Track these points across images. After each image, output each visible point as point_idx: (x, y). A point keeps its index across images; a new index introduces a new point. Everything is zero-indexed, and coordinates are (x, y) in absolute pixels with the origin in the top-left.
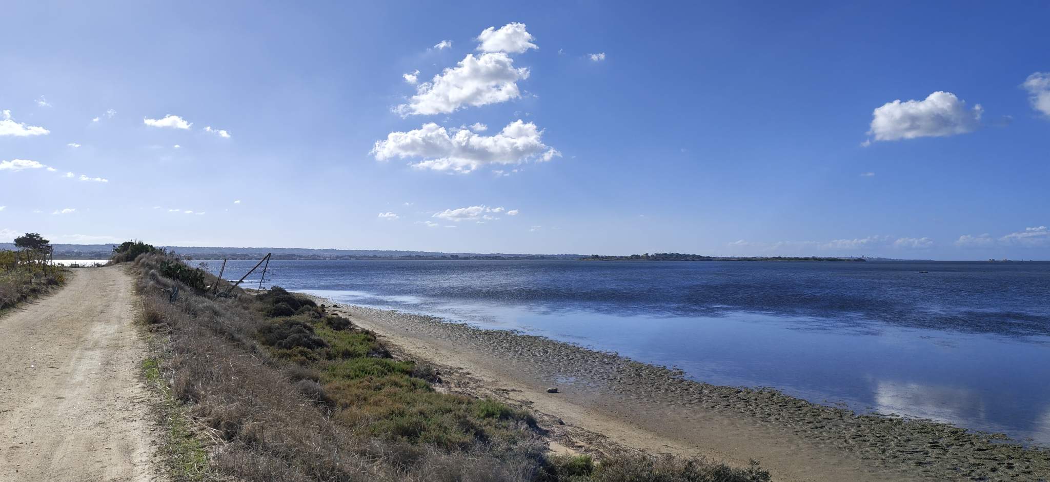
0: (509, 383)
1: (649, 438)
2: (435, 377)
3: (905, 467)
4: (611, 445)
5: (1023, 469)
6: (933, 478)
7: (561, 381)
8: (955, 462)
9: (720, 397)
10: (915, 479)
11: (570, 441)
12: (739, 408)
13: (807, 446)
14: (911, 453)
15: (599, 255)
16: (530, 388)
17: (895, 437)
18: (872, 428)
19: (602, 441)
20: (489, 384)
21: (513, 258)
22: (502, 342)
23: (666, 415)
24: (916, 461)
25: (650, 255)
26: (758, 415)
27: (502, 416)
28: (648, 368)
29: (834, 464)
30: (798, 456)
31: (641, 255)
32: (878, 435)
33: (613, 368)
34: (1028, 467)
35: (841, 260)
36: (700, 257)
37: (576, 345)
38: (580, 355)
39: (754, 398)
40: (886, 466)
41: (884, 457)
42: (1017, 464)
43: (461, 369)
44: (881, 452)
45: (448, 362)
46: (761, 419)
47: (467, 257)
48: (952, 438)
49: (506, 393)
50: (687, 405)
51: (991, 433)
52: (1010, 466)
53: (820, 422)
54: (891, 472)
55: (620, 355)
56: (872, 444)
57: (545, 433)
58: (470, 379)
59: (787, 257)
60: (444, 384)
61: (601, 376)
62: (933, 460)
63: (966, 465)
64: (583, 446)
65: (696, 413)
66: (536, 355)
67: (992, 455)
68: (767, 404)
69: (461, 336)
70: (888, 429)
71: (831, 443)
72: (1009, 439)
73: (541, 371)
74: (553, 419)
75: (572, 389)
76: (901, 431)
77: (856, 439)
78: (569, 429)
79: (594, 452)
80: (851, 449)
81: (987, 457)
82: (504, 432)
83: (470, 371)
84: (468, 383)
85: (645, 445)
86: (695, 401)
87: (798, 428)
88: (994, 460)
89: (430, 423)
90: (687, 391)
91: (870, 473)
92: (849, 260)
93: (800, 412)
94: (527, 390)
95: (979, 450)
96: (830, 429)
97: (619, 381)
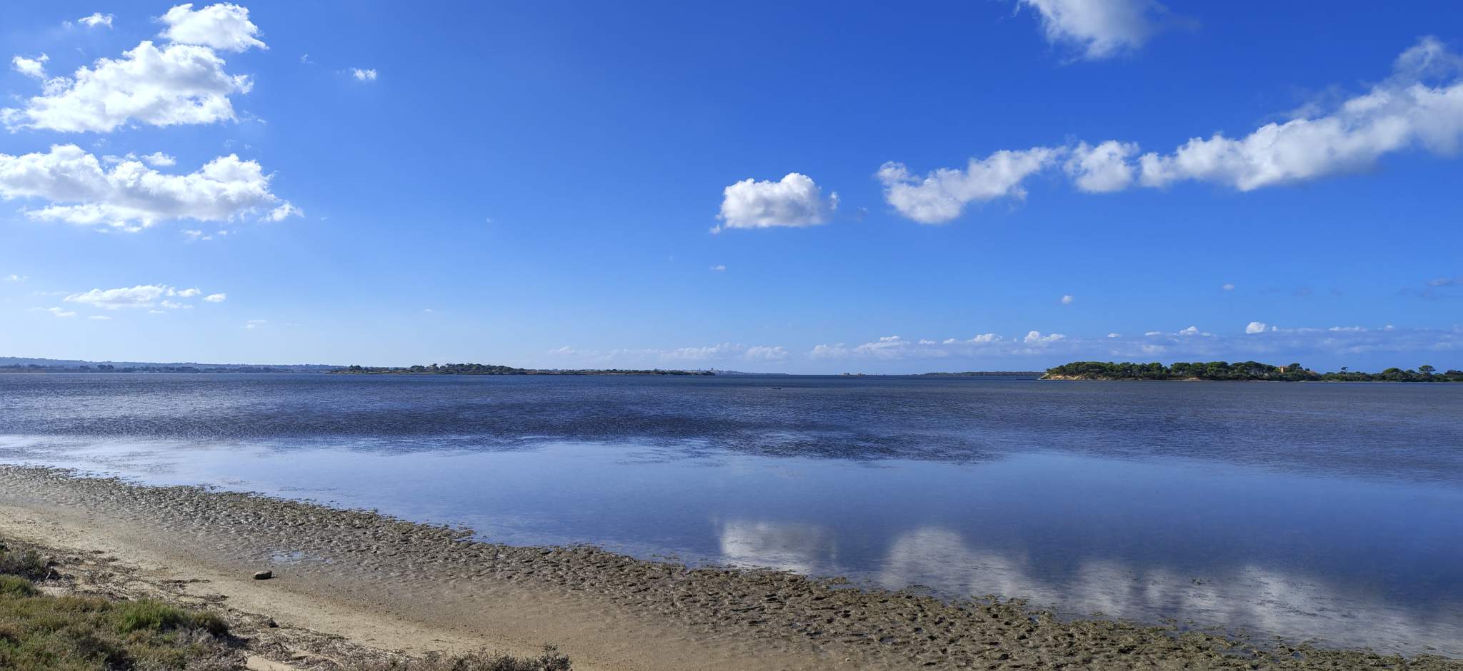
0: (188, 569)
1: (412, 631)
2: (43, 570)
3: (737, 629)
4: (350, 649)
5: (859, 616)
6: (767, 639)
7: (279, 559)
8: (791, 616)
9: (521, 562)
10: (748, 642)
11: (283, 652)
12: (544, 575)
13: (626, 616)
14: (745, 611)
15: (363, 365)
16: (226, 575)
17: (730, 594)
18: (705, 584)
19: (337, 645)
20: (150, 573)
21: (216, 369)
22: (181, 504)
23: (442, 596)
24: (750, 620)
25: (439, 366)
26: (569, 583)
27: (165, 625)
28: (421, 530)
29: (657, 636)
30: (614, 631)
31: (426, 365)
32: (710, 593)
33: (368, 532)
34: (863, 614)
35: (687, 374)
36: (509, 369)
37: (310, 502)
38: (315, 517)
39: (566, 559)
40: (716, 631)
41: (715, 620)
42: (854, 611)
43: (100, 552)
44: (712, 614)
45: (76, 543)
46: (573, 587)
47: (129, 369)
48: (791, 588)
49: (180, 586)
50: (473, 578)
51: (830, 577)
52: (847, 615)
53: (645, 583)
54: (722, 638)
55: (379, 513)
56: (702, 605)
57: (244, 644)
58: (115, 568)
59: (624, 369)
60: (62, 580)
61: (348, 547)
62: (768, 617)
63: (802, 618)
64: (305, 657)
65: (484, 588)
66: (241, 522)
67: (829, 603)
68: (581, 566)
69: (106, 498)
70: (722, 585)
71: (656, 609)
72: (849, 583)
73: (246, 547)
74: (259, 621)
75: (297, 572)
76: (736, 585)
77: (685, 601)
78: (284, 633)
79: (321, 664)
80: (678, 615)
81: (825, 606)
82: (166, 649)
83: (116, 555)
84: (111, 575)
85: (404, 643)
86: (485, 572)
87: (617, 594)
88: (831, 608)
89: (18, 650)
90: (475, 558)
91: (698, 642)
92: (696, 374)
93: (621, 573)
94: (220, 578)
95: (817, 599)
96: (656, 590)
97: (375, 552)
